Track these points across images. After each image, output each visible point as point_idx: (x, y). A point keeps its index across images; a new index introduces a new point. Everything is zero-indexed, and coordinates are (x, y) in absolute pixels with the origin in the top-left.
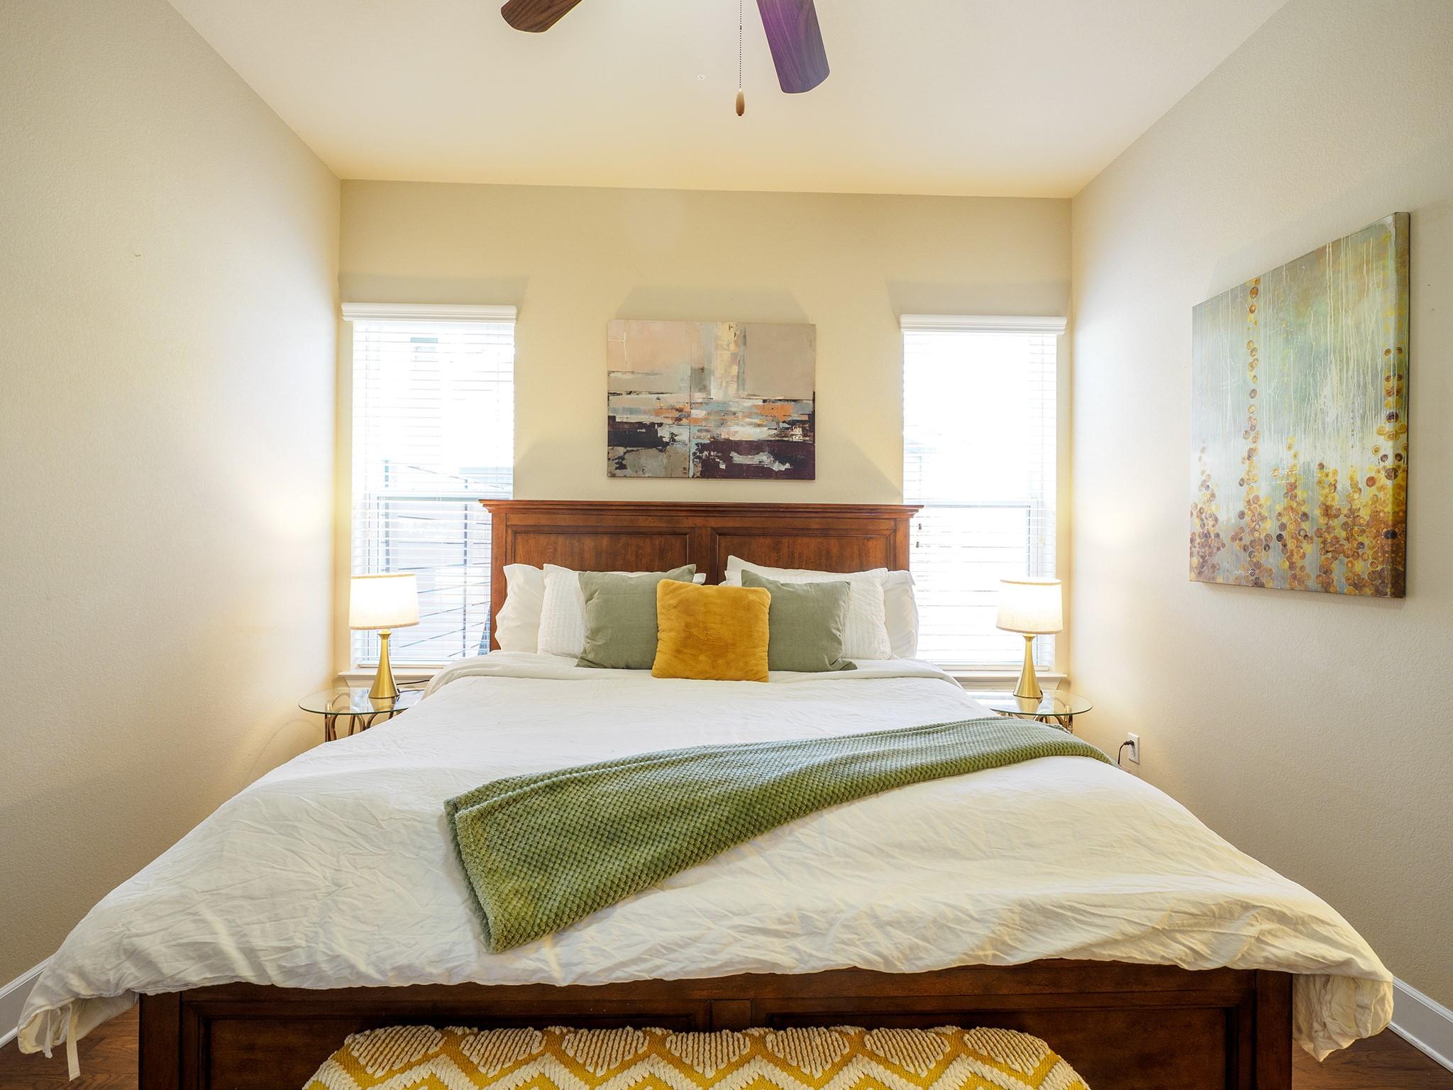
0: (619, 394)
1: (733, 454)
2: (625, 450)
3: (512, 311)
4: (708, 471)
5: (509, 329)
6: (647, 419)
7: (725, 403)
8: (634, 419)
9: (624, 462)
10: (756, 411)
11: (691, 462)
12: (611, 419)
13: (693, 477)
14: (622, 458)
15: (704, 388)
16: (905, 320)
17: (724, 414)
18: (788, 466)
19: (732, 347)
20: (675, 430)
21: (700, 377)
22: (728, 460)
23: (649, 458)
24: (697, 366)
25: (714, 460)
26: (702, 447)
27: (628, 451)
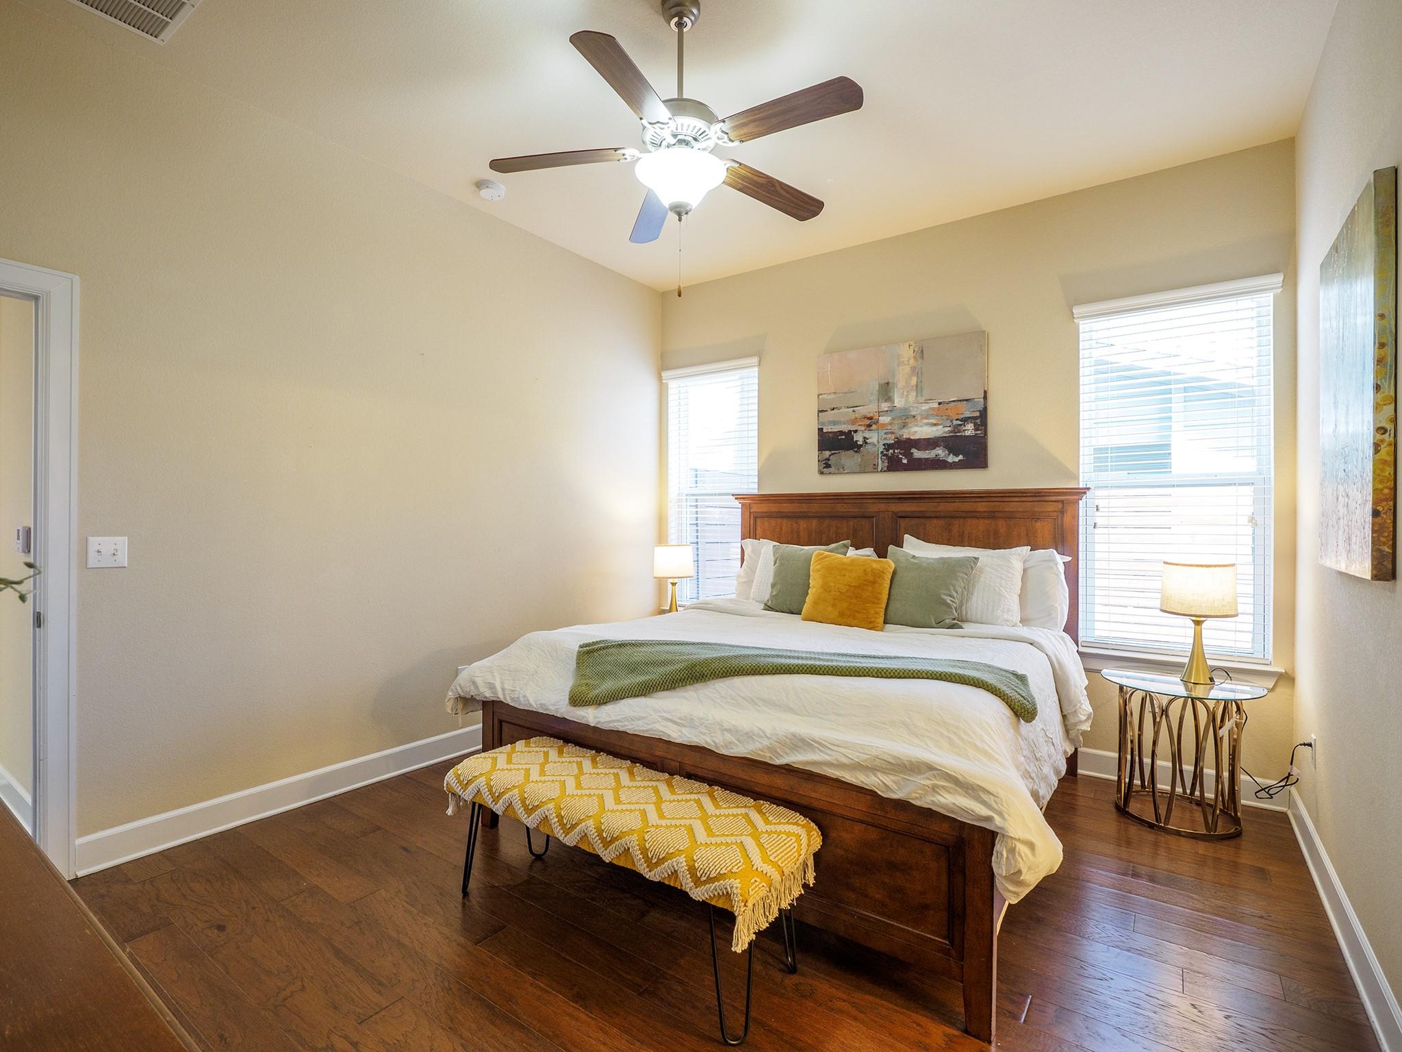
0: (825, 411)
1: (913, 450)
2: (830, 453)
3: (755, 360)
4: (894, 465)
5: (754, 372)
6: (845, 428)
7: (906, 409)
8: (836, 429)
9: (829, 463)
10: (933, 413)
11: (880, 459)
12: (820, 430)
13: (881, 471)
14: (828, 459)
15: (889, 399)
16: (1077, 310)
17: (906, 418)
18: (961, 457)
19: (912, 361)
20: (867, 434)
21: (886, 390)
22: (909, 455)
23: (848, 458)
24: (883, 382)
25: (897, 456)
26: (888, 447)
27: (832, 454)
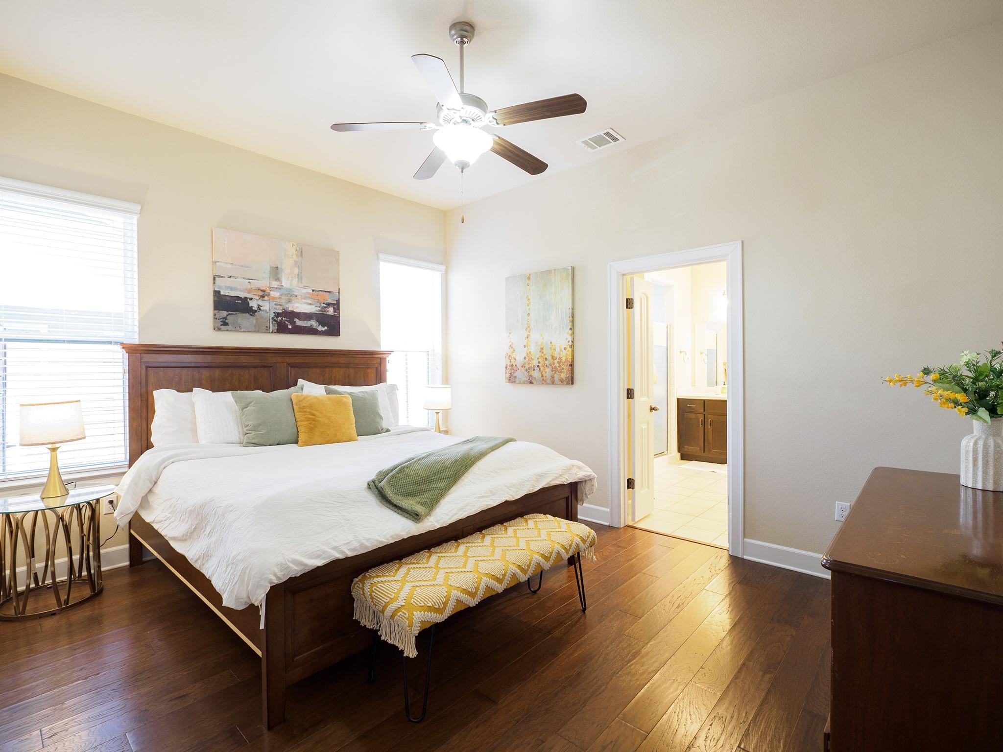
0: (223, 277)
1: (296, 320)
2: (227, 313)
3: (138, 208)
4: (282, 329)
5: (135, 220)
6: (242, 295)
7: (290, 290)
8: (233, 294)
9: (227, 321)
10: (309, 296)
11: (271, 323)
12: (217, 293)
13: (272, 332)
14: (226, 318)
15: (278, 279)
16: (381, 256)
17: (291, 296)
18: (326, 328)
19: (295, 257)
20: (261, 303)
21: (275, 272)
22: (293, 323)
23: (243, 319)
24: (274, 266)
25: (285, 322)
26: (278, 315)
27: (229, 314)
